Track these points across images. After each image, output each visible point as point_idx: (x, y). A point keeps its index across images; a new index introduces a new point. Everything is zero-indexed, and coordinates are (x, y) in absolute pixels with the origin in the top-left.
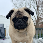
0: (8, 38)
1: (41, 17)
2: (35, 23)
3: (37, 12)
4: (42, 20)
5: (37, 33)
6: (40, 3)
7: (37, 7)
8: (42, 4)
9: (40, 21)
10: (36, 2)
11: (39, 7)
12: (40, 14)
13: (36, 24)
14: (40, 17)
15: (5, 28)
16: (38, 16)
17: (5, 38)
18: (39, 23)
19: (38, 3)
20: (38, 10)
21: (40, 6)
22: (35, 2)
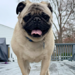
0: (13, 61)
1: (66, 26)
2: (56, 36)
3: (59, 19)
4: (66, 31)
5: (60, 52)
6: (63, 4)
7: (59, 11)
8: (66, 6)
9: (65, 33)
10: (58, 3)
11: (62, 10)
12: (64, 22)
13: (57, 38)
14: (63, 27)
15: (8, 45)
16: (60, 26)
17: (9, 61)
18: (62, 36)
19: (61, 4)
20: (60, 15)
21: (64, 8)
22: (56, 3)
